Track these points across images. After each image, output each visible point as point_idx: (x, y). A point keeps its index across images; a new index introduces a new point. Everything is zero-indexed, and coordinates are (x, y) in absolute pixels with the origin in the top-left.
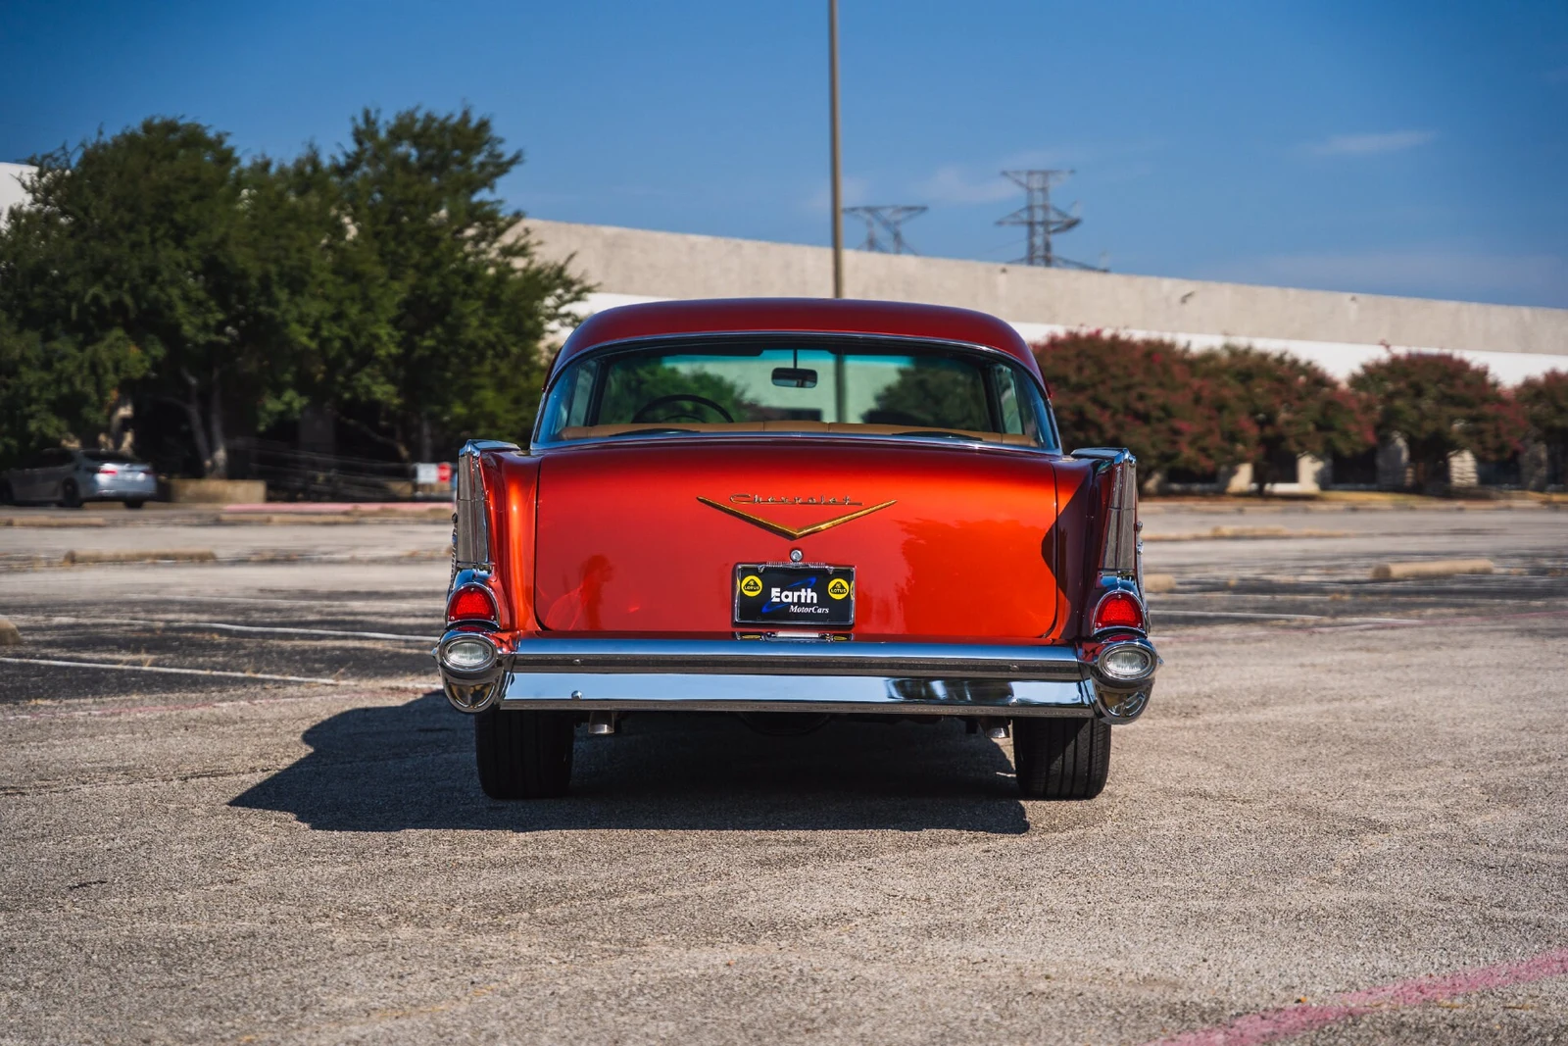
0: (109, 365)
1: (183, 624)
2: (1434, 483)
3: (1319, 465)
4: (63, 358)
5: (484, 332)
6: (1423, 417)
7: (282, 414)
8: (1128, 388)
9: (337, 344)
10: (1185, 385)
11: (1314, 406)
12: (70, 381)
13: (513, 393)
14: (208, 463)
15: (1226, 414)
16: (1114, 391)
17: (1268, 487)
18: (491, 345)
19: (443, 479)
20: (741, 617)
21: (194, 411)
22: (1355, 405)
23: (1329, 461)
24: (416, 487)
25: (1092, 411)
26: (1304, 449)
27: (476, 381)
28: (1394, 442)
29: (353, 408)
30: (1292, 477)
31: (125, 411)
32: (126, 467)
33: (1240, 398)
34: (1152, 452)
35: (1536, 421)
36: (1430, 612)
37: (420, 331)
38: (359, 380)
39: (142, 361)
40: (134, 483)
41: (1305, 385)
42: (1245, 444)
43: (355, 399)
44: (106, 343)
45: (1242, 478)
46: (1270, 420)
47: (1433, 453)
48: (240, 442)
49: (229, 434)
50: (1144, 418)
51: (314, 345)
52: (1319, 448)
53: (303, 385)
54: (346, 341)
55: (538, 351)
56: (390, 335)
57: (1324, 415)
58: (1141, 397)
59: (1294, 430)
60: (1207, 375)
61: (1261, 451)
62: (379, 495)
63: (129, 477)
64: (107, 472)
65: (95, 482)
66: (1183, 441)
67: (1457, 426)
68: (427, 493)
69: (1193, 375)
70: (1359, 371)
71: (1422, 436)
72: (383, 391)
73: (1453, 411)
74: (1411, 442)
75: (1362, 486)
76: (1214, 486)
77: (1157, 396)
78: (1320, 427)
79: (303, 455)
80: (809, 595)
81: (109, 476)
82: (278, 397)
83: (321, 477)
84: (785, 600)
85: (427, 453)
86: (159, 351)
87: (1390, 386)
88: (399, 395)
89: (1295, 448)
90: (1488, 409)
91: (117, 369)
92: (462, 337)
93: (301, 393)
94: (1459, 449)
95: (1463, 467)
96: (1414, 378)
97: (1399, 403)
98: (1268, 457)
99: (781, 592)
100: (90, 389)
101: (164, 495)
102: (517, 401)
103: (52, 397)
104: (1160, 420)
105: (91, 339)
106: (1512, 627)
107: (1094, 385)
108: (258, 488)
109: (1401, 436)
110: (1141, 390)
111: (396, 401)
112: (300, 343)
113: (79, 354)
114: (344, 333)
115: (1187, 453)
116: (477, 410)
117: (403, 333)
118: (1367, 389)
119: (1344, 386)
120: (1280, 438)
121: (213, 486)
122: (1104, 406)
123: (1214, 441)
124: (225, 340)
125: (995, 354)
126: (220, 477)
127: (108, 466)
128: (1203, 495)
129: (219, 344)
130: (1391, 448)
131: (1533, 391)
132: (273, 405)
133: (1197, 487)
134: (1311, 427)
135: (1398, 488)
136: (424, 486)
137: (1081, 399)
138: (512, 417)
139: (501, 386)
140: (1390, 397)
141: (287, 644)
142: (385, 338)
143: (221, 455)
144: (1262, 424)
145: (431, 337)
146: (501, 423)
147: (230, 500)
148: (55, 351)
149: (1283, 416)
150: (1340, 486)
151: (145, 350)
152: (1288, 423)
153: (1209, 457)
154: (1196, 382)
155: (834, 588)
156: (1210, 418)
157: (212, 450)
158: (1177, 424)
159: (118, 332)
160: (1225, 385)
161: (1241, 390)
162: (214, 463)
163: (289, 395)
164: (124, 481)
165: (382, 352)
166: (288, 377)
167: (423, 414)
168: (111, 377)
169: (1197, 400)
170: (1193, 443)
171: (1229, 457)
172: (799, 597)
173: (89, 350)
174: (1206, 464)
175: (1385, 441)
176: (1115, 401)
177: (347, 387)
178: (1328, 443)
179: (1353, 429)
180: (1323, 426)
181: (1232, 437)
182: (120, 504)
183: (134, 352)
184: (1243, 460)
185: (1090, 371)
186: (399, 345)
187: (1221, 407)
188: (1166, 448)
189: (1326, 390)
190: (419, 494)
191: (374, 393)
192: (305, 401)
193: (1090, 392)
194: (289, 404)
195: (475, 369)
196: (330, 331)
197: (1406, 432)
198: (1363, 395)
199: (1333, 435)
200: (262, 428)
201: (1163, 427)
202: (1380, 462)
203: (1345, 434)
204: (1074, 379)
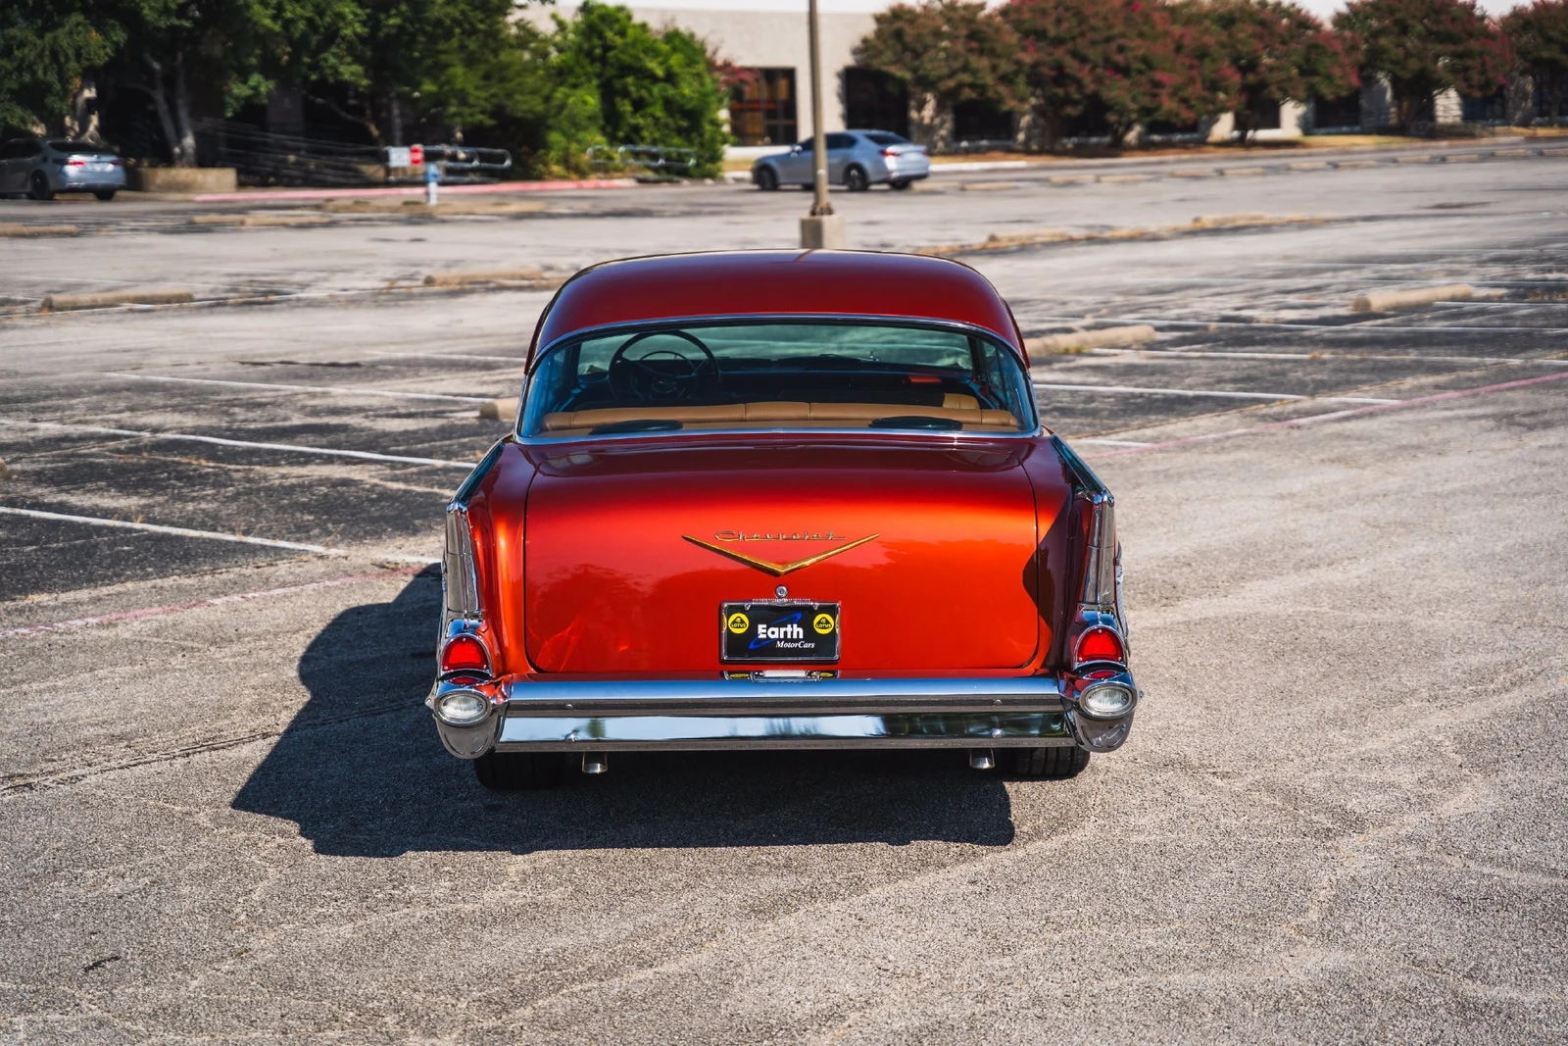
0: (71, 52)
1: (169, 436)
2: (1417, 123)
3: (1301, 110)
4: (22, 45)
5: (449, 9)
6: (1408, 54)
7: (248, 98)
8: (1108, 40)
9: (301, 25)
10: (1166, 34)
11: (1297, 48)
12: (31, 69)
13: (483, 68)
14: (177, 150)
15: (1207, 61)
16: (1093, 43)
17: (1250, 134)
18: (456, 22)
19: (415, 162)
20: (729, 653)
21: (159, 96)
22: (1339, 47)
23: (1312, 105)
24: (389, 171)
25: (1072, 65)
26: (1287, 94)
27: (443, 58)
28: (1378, 81)
29: (320, 88)
30: (1275, 122)
31: (89, 93)
32: (94, 158)
33: (1223, 46)
34: (1133, 106)
35: (1523, 54)
36: (1409, 382)
37: (385, 8)
38: (326, 60)
39: (104, 47)
40: (102, 173)
41: (1289, 28)
42: (1226, 92)
43: (323, 80)
44: (67, 28)
45: (1224, 127)
46: (1252, 66)
47: (1417, 92)
48: (207, 122)
49: (195, 114)
50: (1125, 71)
51: (277, 28)
52: (1302, 94)
53: (269, 68)
54: (310, 21)
55: (507, 26)
56: (356, 15)
57: (1308, 60)
58: (1121, 49)
59: (1276, 76)
60: (1189, 21)
61: (1243, 99)
62: (353, 181)
63: (98, 168)
64: (75, 163)
65: (65, 174)
66: (1164, 93)
67: (1442, 62)
68: (401, 177)
69: (1174, 21)
70: (1344, 9)
71: (1407, 75)
72: (350, 71)
73: (1439, 48)
74: (1396, 82)
75: (1345, 129)
76: (1195, 136)
77: (1138, 47)
78: (1303, 73)
79: (273, 137)
80: (796, 631)
81: (78, 168)
82: (245, 82)
83: (292, 158)
84: (772, 637)
85: (398, 134)
86: (120, 36)
87: (1374, 23)
88: (366, 75)
89: (1278, 95)
90: (1474, 45)
91: (78, 56)
92: (428, 14)
93: (267, 78)
94: (1444, 86)
95: (1448, 106)
96: (1398, 15)
97: (1383, 41)
98: (1250, 105)
99: (767, 629)
100: (52, 78)
101: (134, 183)
102: (487, 77)
103: (15, 86)
104: (1140, 72)
105: (49, 26)
106: (1489, 410)
107: (1073, 39)
108: (229, 176)
109: (1386, 76)
110: (1121, 41)
111: (365, 82)
112: (264, 26)
113: (39, 42)
114: (308, 14)
115: (1168, 104)
116: (447, 88)
117: (368, 11)
118: (1352, 28)
119: (1328, 26)
120: (1263, 85)
121: (183, 174)
122: (1083, 60)
123: (1195, 91)
124: (187, 24)
125: (976, 332)
126: (191, 165)
127: (76, 158)
128: (1184, 146)
129: (181, 28)
130: (1375, 89)
131: (1521, 22)
132: (240, 90)
133: (1178, 137)
134: (1294, 72)
135: (1383, 130)
136: (396, 169)
137: (1060, 53)
138: (483, 94)
139: (470, 61)
140: (1375, 34)
141: (275, 474)
142: (351, 17)
143: (189, 141)
144: (1244, 70)
145: (396, 15)
146: (472, 100)
147: (201, 189)
148: (14, 38)
149: (1266, 60)
150: (1323, 130)
151: (107, 37)
152: (1271, 69)
153: (1190, 107)
154: (1177, 29)
155: (819, 623)
156: (1191, 67)
157: (180, 136)
158: (1158, 76)
159: (77, 17)
160: (1207, 31)
161: (1224, 37)
162: (183, 150)
163: (255, 79)
164: (93, 172)
165: (348, 32)
166: (253, 61)
167: (392, 95)
168: (73, 64)
169: (1179, 49)
170: (1173, 94)
171: (1211, 107)
172: (786, 633)
173: (49, 36)
174: (1187, 115)
175: (1369, 81)
176: (1094, 54)
177: (315, 67)
178: (1311, 88)
179: (1337, 72)
180: (1309, 70)
181: (1214, 86)
182: (91, 196)
183: (95, 36)
184: (1224, 110)
185: (1070, 24)
186: (364, 23)
187: (1202, 54)
188: (1146, 101)
189: (1310, 32)
190: (392, 178)
191: (341, 74)
192: (271, 85)
193: (1070, 46)
194: (255, 88)
195: (442, 46)
196: (293, 12)
197: (1390, 71)
198: (1347, 33)
199: (1316, 80)
200: (229, 114)
201: (1143, 79)
202: (1364, 103)
203: (1329, 77)
204: (1052, 32)
